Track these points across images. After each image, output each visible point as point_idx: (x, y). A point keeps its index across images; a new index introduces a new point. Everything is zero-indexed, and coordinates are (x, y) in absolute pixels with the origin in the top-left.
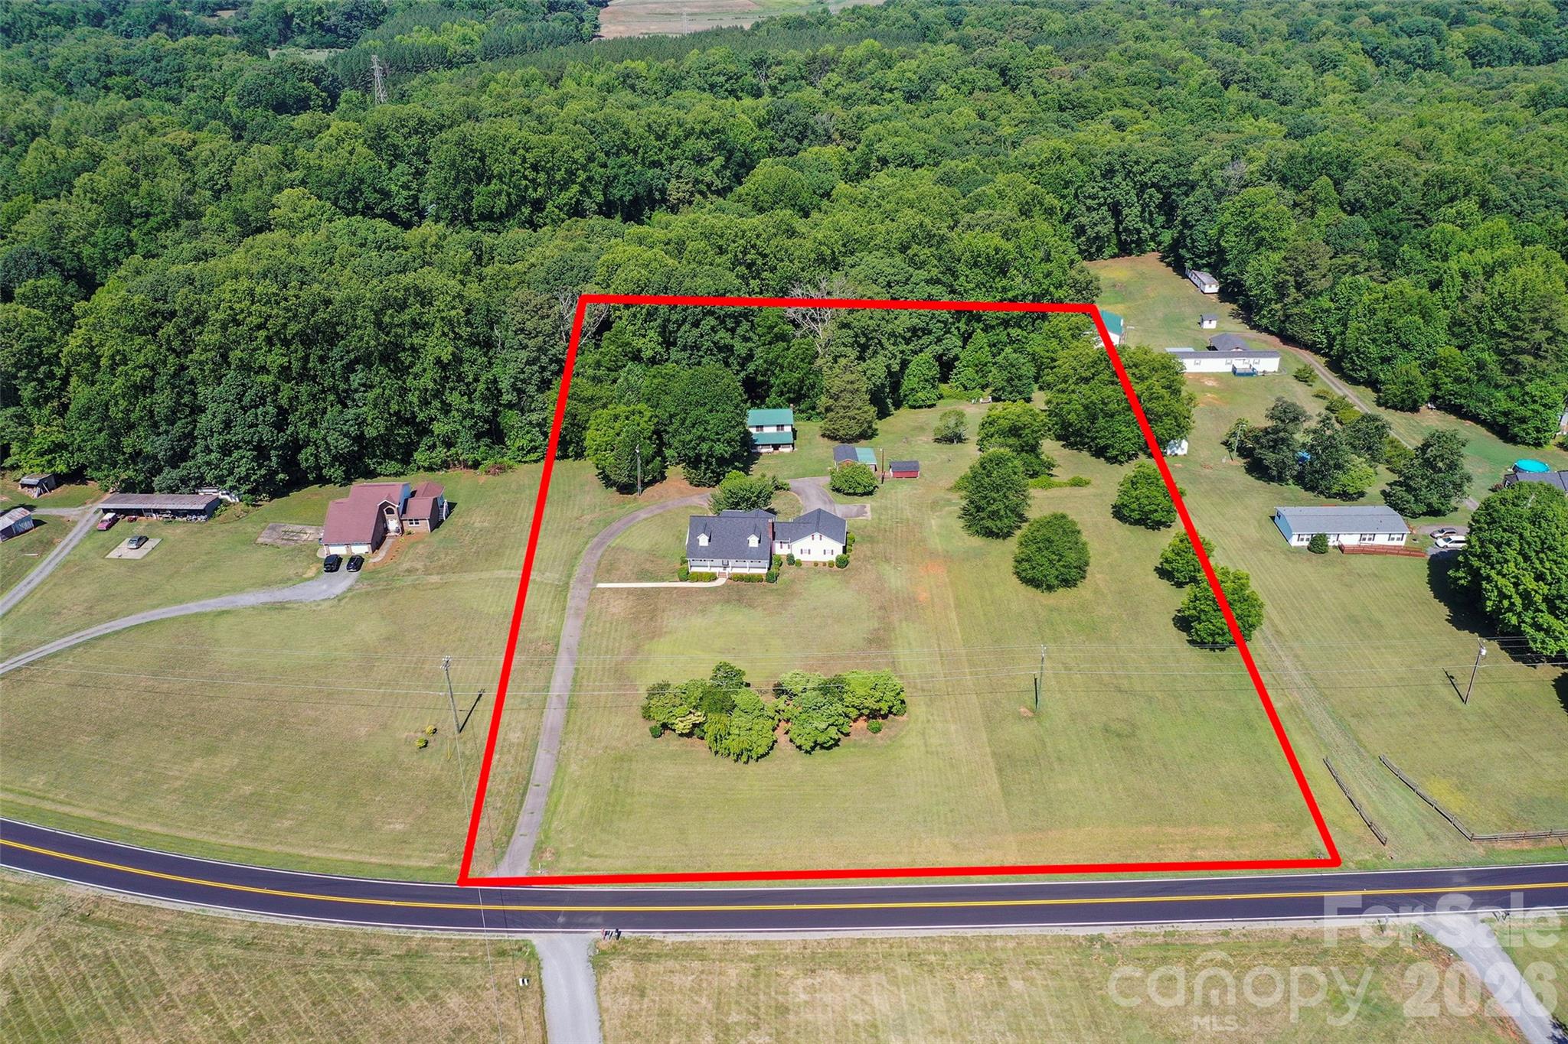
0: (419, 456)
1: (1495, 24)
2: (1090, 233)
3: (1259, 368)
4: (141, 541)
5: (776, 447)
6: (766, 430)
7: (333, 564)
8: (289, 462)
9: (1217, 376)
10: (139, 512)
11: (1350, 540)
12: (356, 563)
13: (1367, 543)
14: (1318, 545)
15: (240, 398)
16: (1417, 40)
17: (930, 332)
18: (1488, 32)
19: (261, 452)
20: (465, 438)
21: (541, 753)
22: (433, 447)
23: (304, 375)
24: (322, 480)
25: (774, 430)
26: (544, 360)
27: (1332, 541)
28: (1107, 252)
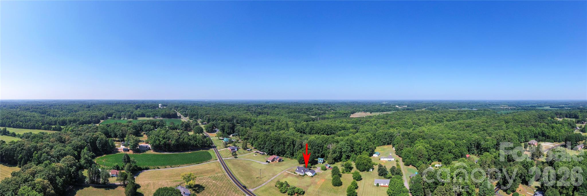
0: (285, 155)
1: (449, 117)
2: (383, 142)
3: (391, 160)
4: (256, 155)
5: (320, 163)
6: (320, 161)
7: (267, 162)
8: (272, 152)
9: (386, 161)
10: (258, 153)
11: (382, 185)
12: (269, 162)
13: (384, 185)
14: (378, 185)
15: (269, 144)
16: (440, 119)
17: (347, 152)
18: (448, 118)
19: (269, 150)
20: (289, 154)
21: (265, 183)
22: (287, 155)
23: (275, 144)
24: (275, 155)
25: (321, 161)
26: (298, 147)
27: (380, 185)
28: (386, 145)
